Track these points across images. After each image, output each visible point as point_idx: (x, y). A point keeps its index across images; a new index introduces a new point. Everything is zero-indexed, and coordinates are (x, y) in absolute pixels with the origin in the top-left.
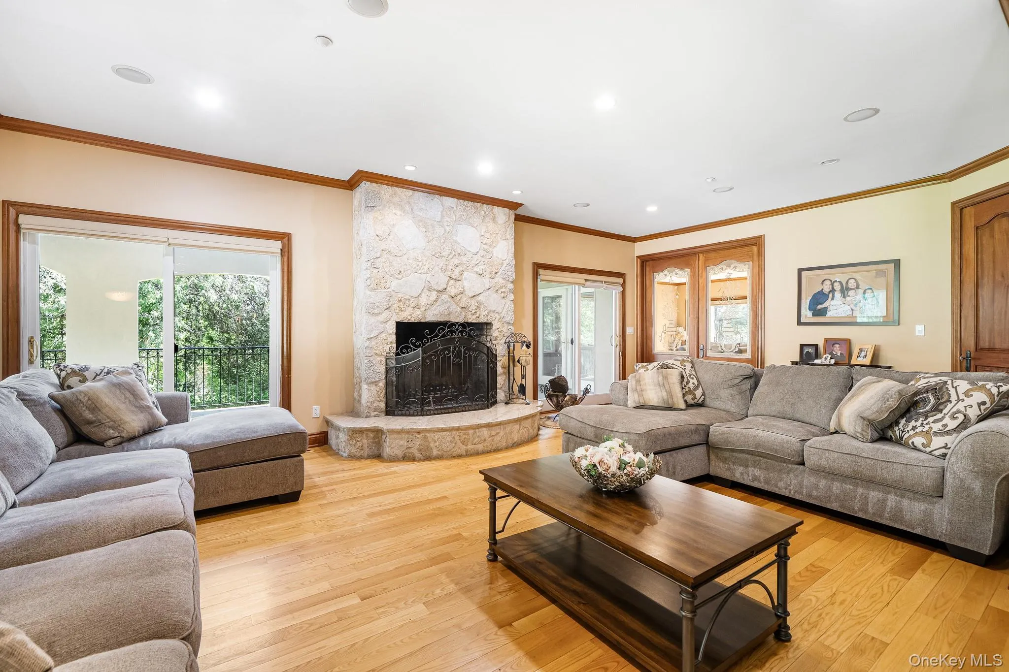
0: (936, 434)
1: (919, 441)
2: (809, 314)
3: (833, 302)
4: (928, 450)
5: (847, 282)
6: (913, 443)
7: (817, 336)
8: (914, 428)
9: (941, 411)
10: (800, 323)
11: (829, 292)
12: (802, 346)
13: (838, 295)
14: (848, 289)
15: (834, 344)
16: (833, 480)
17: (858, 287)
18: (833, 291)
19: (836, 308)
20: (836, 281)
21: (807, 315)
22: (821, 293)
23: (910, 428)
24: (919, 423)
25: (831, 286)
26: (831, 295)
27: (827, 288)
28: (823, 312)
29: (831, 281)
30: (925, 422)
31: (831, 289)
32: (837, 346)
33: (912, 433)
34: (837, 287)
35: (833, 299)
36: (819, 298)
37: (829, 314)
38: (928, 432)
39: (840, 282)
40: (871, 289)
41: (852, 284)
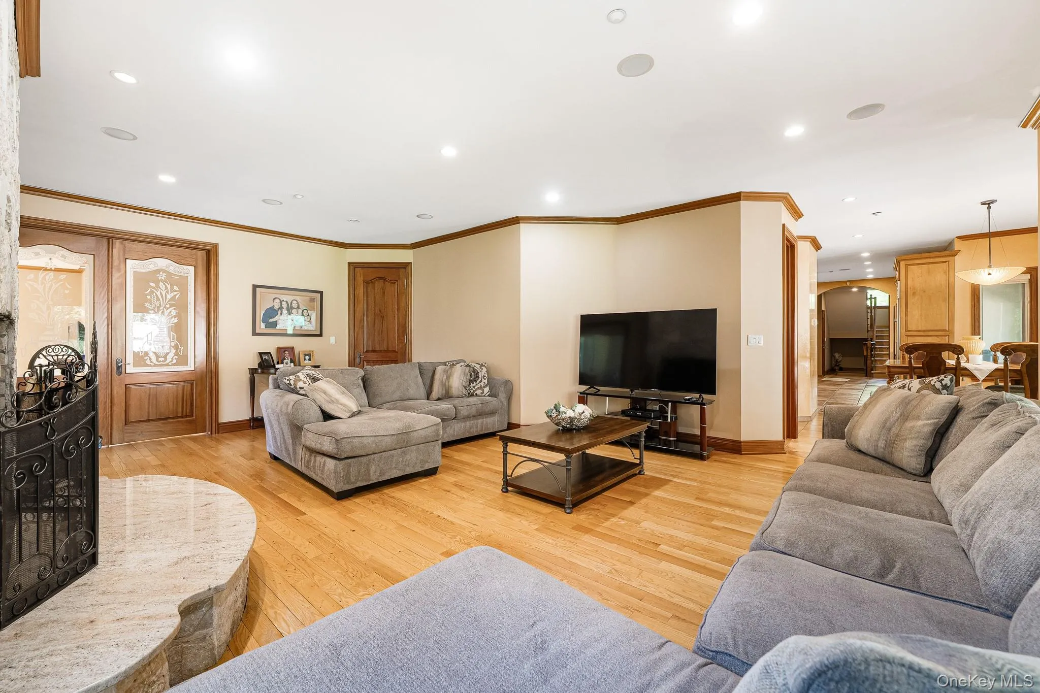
0: (484, 387)
1: (479, 392)
2: (263, 326)
3: (281, 317)
4: (484, 394)
5: (291, 303)
6: (476, 394)
7: (270, 345)
8: (474, 387)
9: (479, 377)
10: (254, 333)
11: (279, 308)
12: (261, 354)
13: (285, 312)
14: (292, 308)
15: (284, 351)
16: (466, 421)
17: (298, 307)
18: (281, 308)
19: (283, 322)
20: (283, 300)
21: (261, 327)
22: (272, 308)
23: (472, 387)
24: (475, 384)
25: (280, 304)
26: (280, 311)
27: (277, 305)
28: (274, 325)
29: (280, 300)
30: (477, 383)
31: (280, 306)
32: (287, 352)
33: (474, 389)
34: (284, 305)
35: (281, 314)
36: (271, 313)
37: (278, 327)
38: (481, 387)
39: (286, 301)
40: (307, 310)
41: (295, 305)
